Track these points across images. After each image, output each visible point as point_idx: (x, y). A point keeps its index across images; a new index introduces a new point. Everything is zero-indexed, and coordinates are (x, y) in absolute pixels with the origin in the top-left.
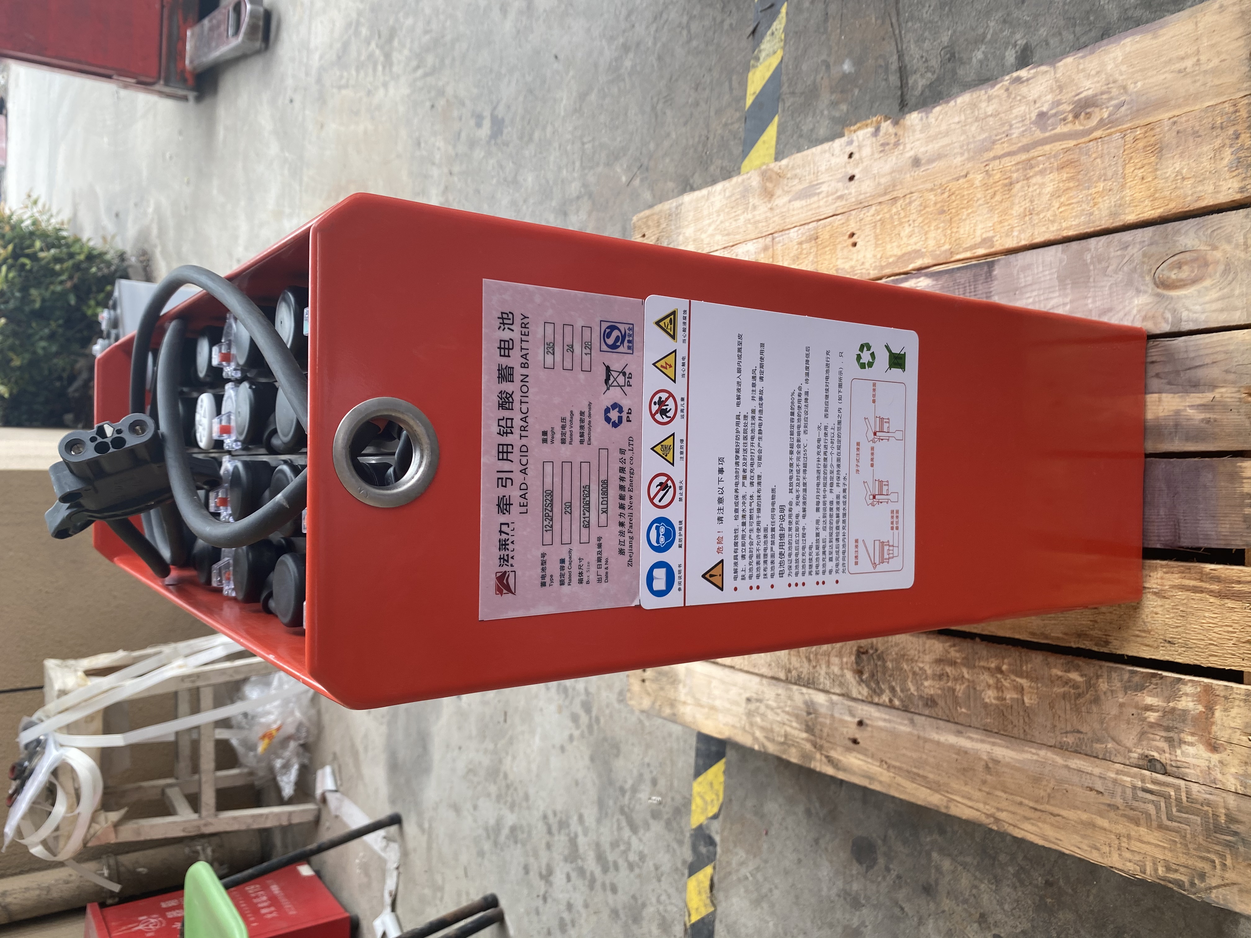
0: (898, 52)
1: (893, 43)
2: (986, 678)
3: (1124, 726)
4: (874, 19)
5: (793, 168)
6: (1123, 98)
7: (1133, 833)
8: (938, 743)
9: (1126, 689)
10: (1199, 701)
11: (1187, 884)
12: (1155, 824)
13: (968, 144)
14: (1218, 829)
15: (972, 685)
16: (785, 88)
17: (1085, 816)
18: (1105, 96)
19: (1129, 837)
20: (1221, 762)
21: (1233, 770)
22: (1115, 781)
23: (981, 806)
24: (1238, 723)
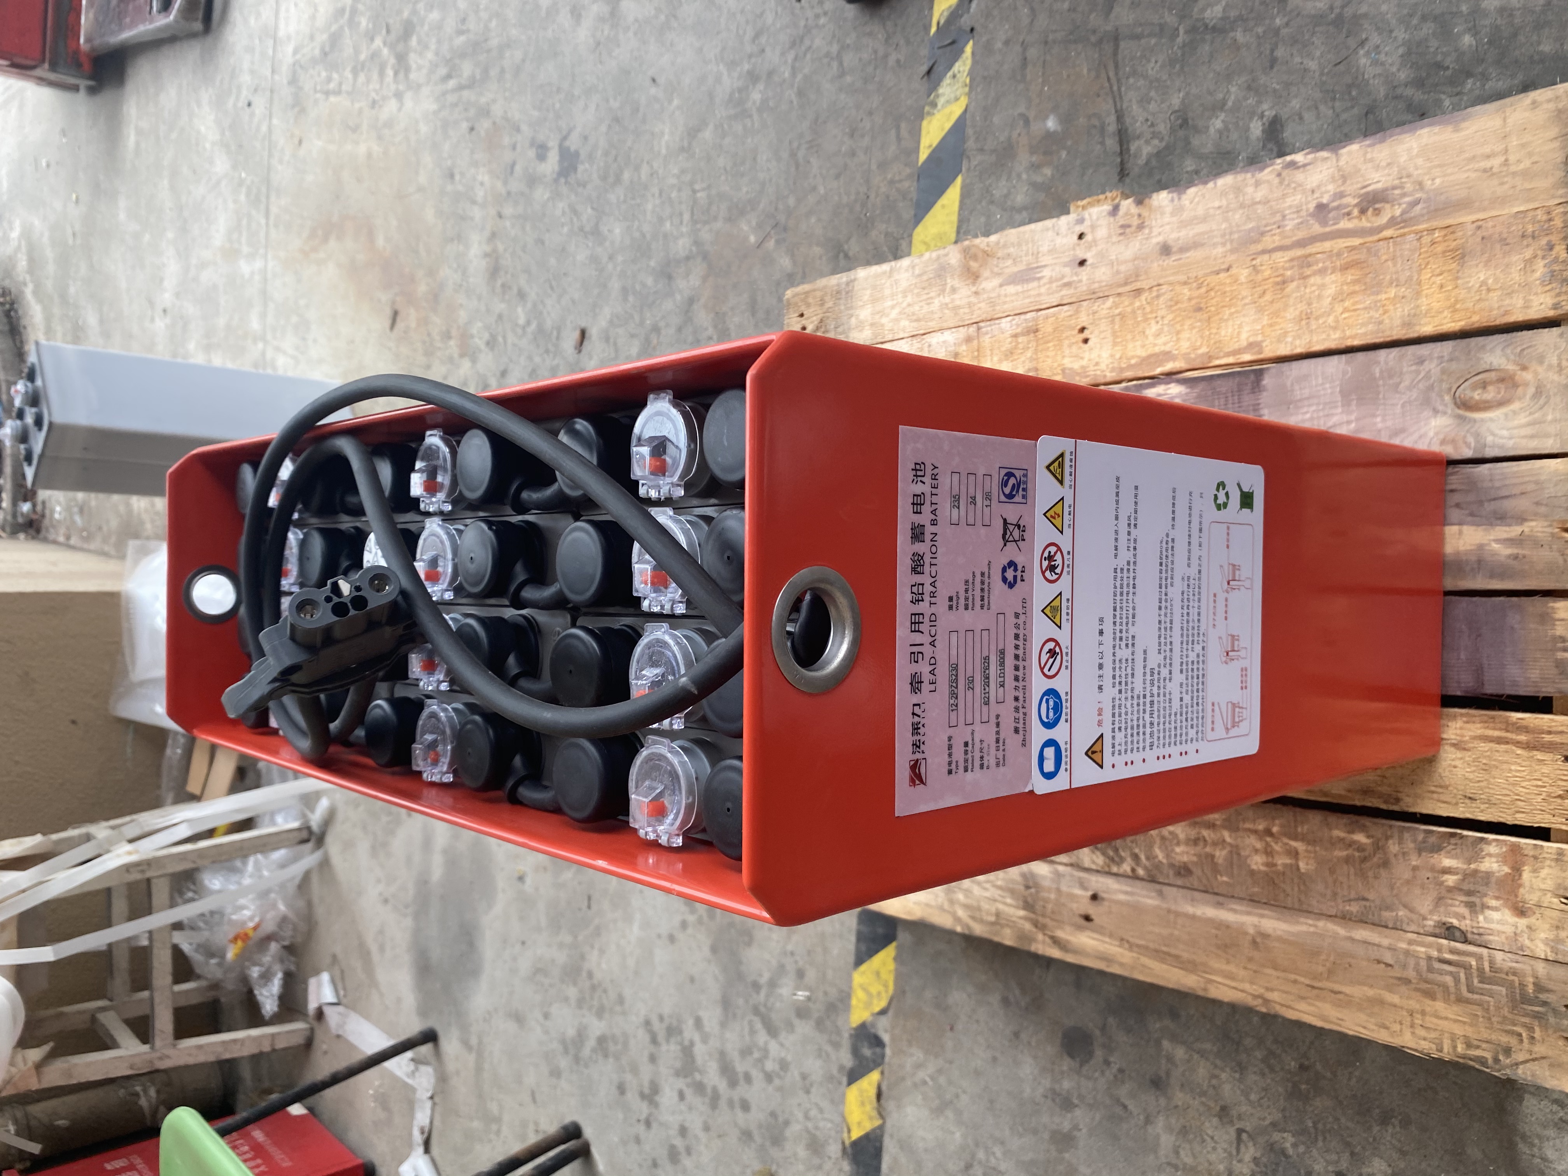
0: (1116, 111)
1: (1111, 101)
2: (1253, 841)
3: (1418, 891)
4: (1085, 71)
5: (1005, 246)
6: (1418, 195)
7: (1428, 1009)
8: (1193, 917)
9: (1420, 851)
10: (1505, 862)
11: (1490, 1061)
12: (1452, 997)
13: (1231, 233)
14: (1525, 999)
15: (1235, 851)
16: (971, 144)
17: (1370, 992)
18: (1397, 192)
19: (1423, 1013)
20: (1529, 927)
21: (1543, 935)
22: (1407, 953)
23: (1247, 986)
24: (1549, 884)
